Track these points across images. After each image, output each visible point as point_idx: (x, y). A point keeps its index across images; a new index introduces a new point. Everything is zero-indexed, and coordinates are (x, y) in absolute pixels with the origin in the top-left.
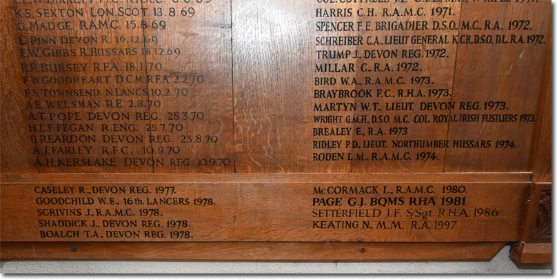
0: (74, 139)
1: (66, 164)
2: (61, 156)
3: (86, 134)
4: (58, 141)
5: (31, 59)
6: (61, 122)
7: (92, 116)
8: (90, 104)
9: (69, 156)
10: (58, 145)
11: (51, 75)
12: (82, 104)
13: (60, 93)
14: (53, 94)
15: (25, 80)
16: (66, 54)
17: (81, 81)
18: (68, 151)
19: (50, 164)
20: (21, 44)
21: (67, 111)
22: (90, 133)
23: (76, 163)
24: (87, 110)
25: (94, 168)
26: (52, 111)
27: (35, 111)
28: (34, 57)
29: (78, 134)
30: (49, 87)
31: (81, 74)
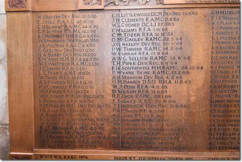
0: (227, 139)
1: (222, 148)
2: (220, 145)
3: (232, 137)
4: (220, 139)
5: (214, 108)
6: (222, 132)
7: (235, 130)
8: (235, 125)
9: (223, 145)
10: (220, 141)
11: (221, 114)
12: (232, 125)
13: (223, 121)
14: (221, 121)
15: (210, 116)
16: (228, 106)
17: (233, 116)
18: (223, 143)
19: (215, 149)
20: (211, 103)
21: (225, 127)
22: (234, 136)
23: (226, 148)
24: (233, 127)
25: (233, 150)
26: (219, 127)
27: (213, 127)
28: (215, 108)
29: (228, 137)
30: (219, 119)
31: (233, 114)
